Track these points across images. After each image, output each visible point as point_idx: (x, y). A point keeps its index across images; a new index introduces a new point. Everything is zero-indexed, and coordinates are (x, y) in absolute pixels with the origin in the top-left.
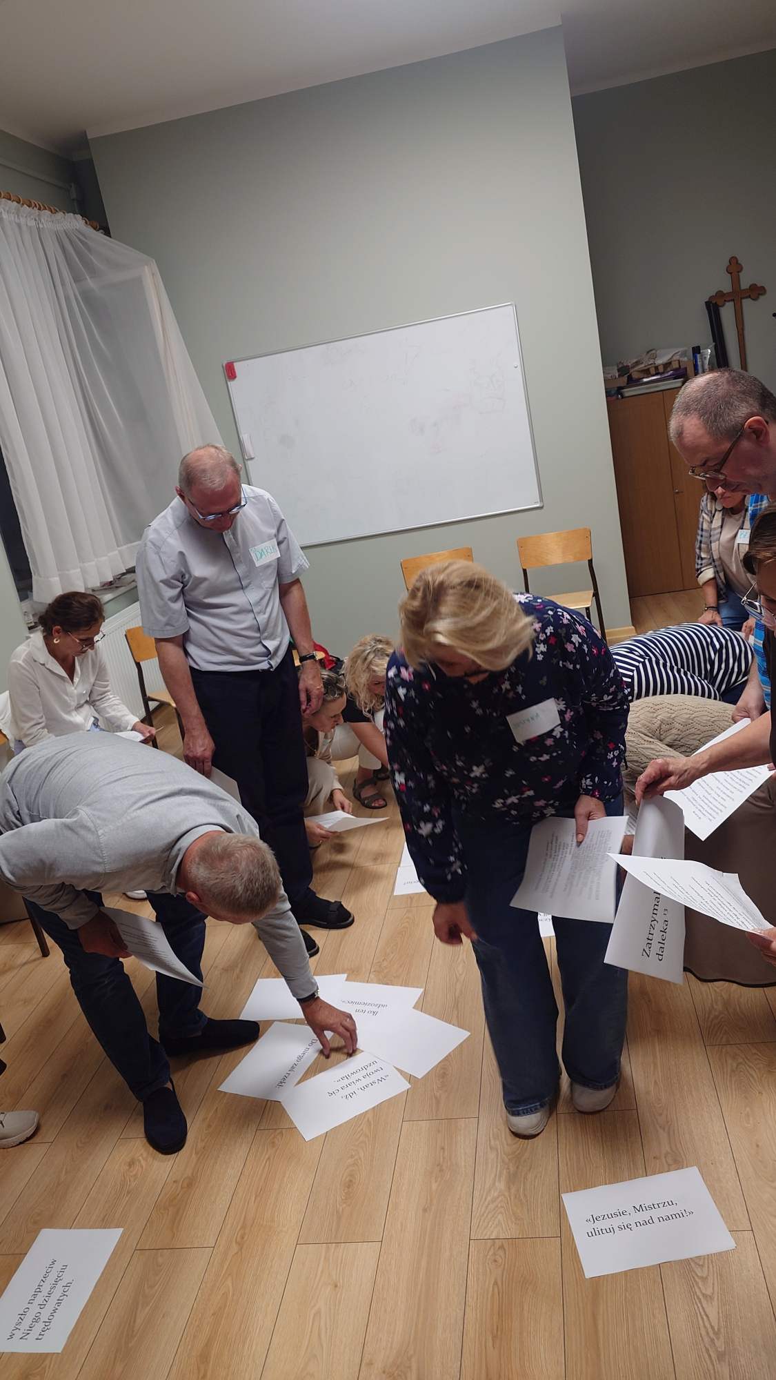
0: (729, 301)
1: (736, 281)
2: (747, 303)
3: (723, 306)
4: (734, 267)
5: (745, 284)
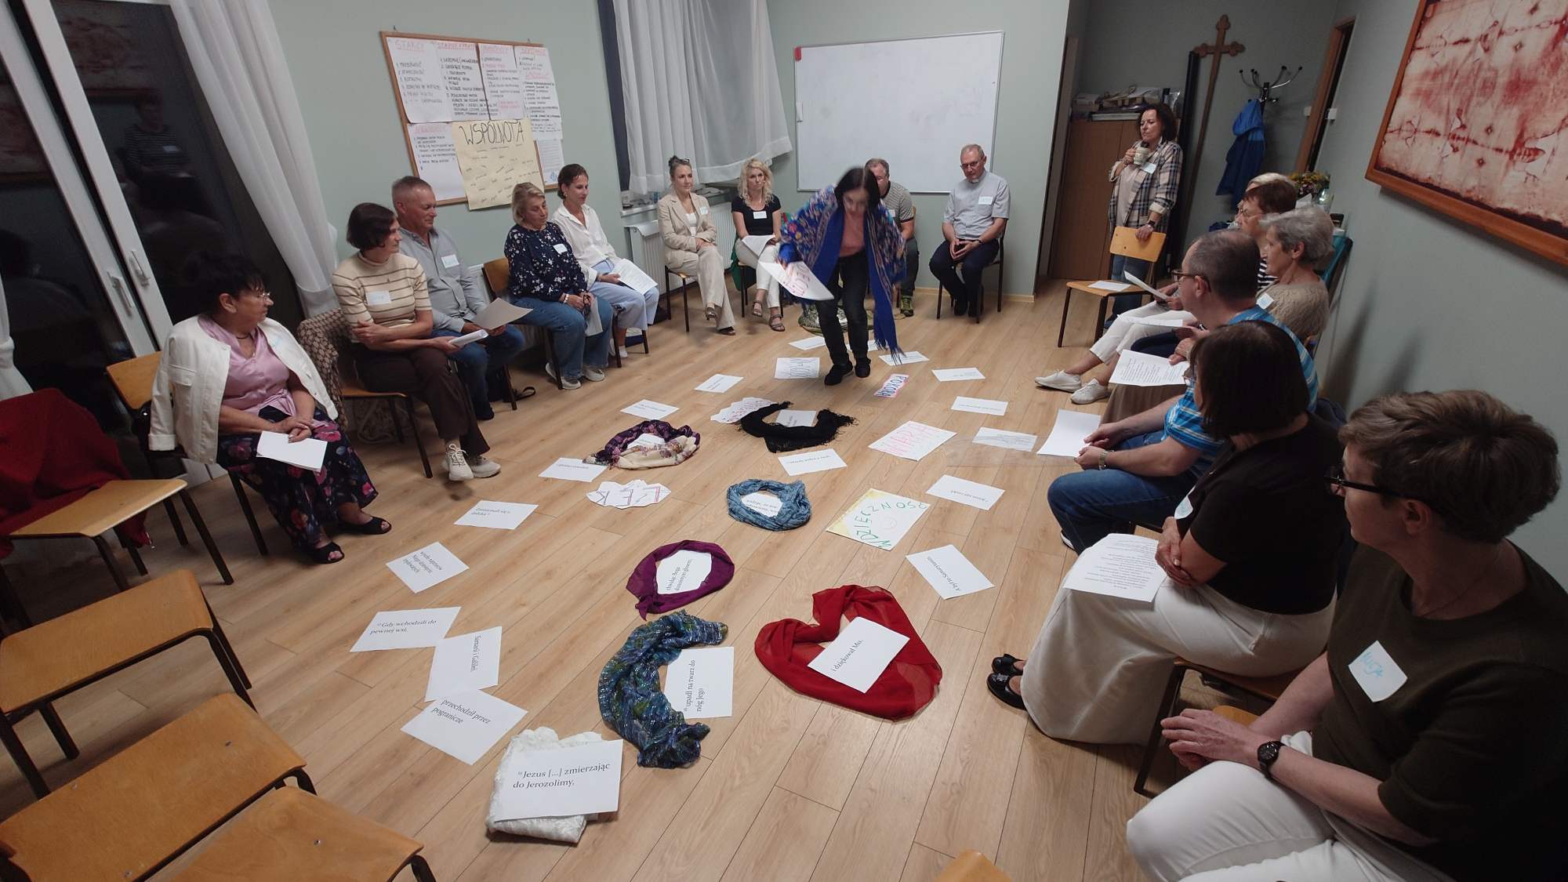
0: (1210, 53)
1: (1221, 38)
2: (1225, 58)
3: (1204, 57)
4: (1224, 25)
5: (1228, 41)
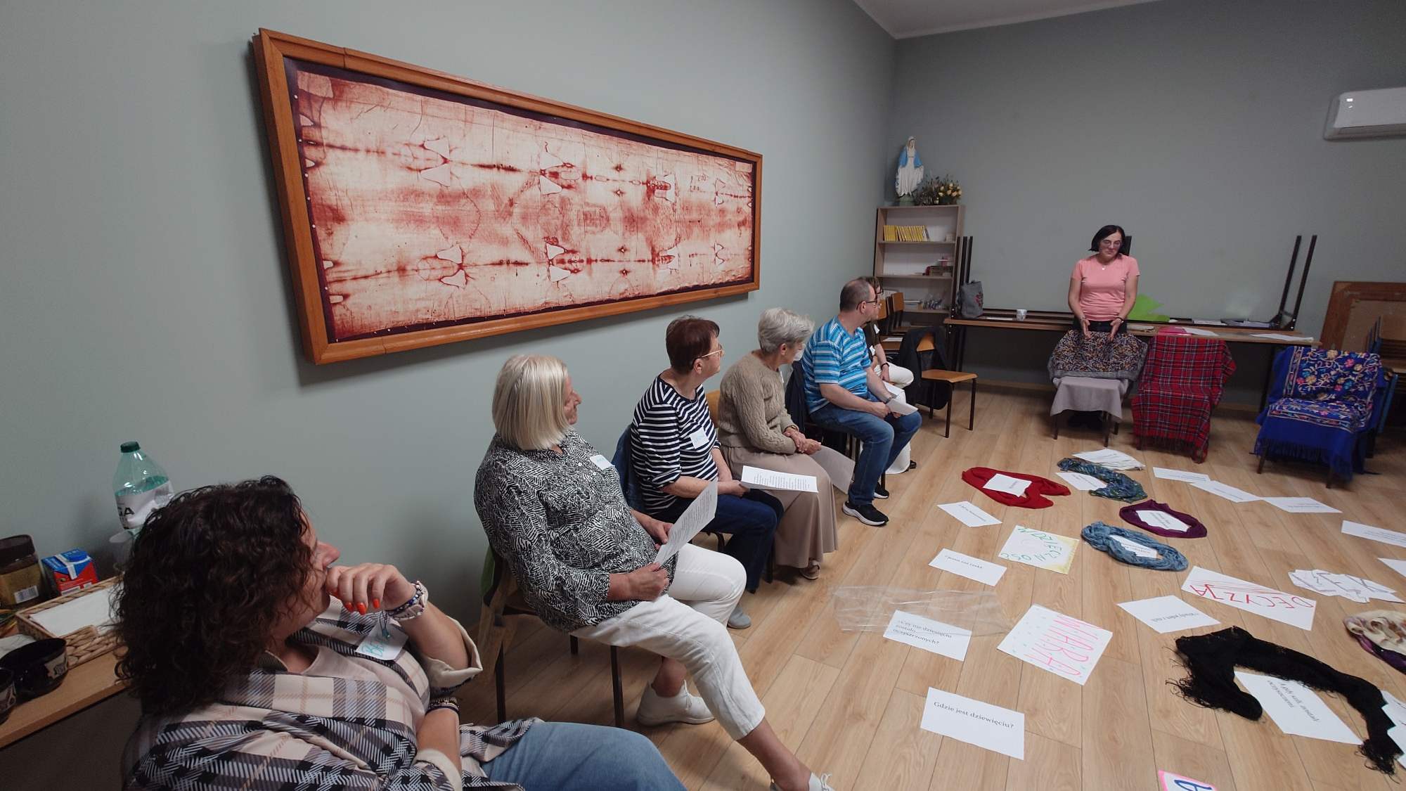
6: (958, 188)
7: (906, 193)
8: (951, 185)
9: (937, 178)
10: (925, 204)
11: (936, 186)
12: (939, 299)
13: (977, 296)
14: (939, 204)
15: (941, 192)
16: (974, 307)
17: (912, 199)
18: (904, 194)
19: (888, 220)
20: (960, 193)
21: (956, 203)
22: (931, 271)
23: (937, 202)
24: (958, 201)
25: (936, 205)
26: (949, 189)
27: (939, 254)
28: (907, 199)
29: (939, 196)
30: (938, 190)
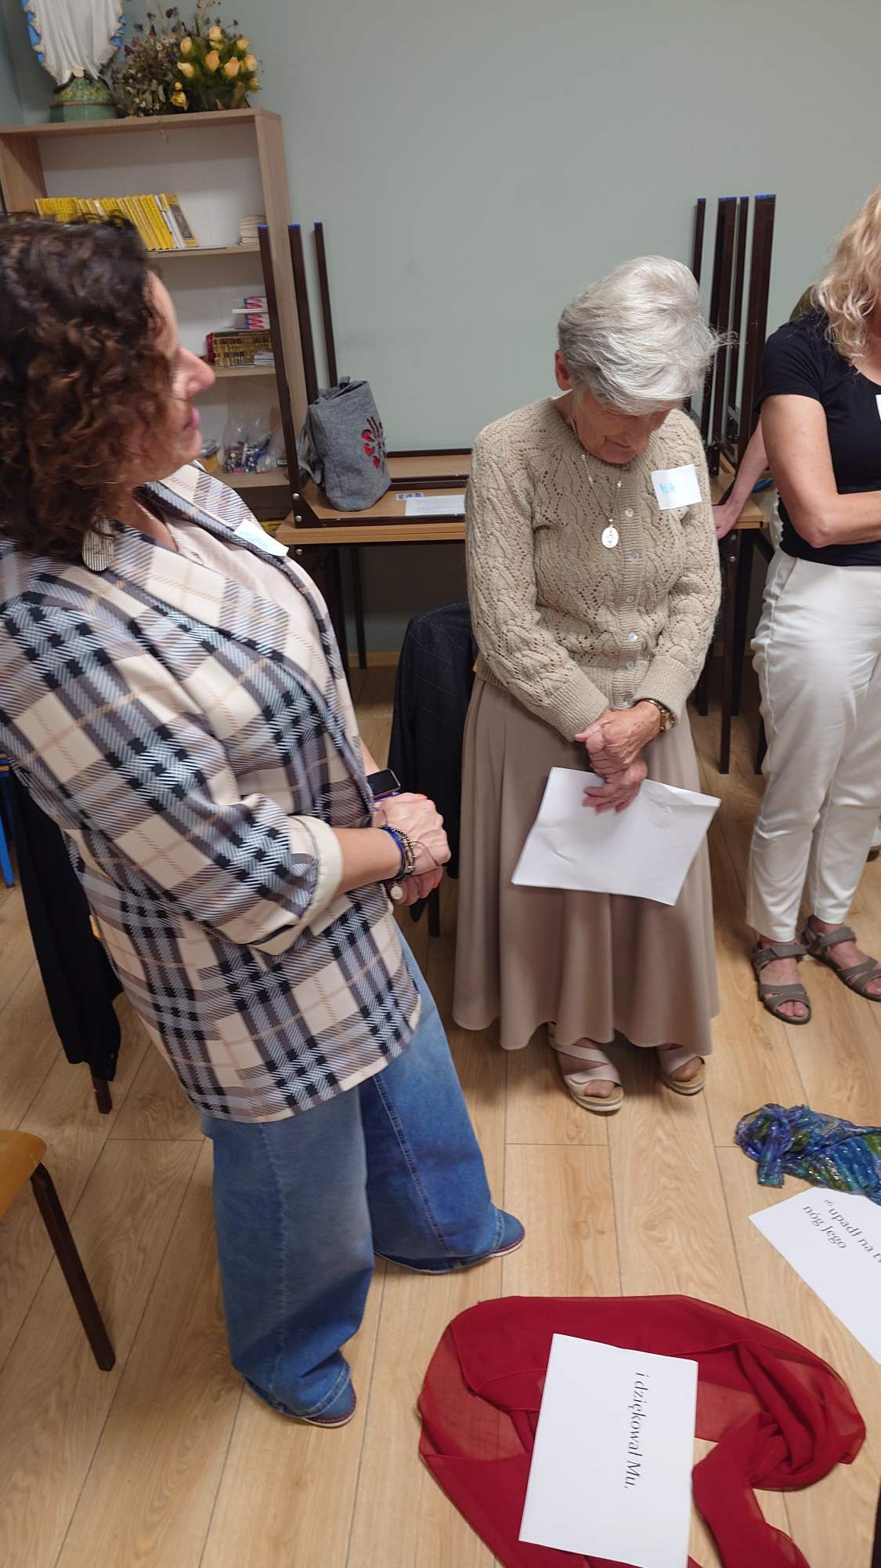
6: (242, 44)
7: (80, 74)
8: (215, 33)
9: (170, 13)
10: (147, 112)
11: (171, 39)
12: (262, 438)
13: (366, 433)
14: (190, 110)
15: (184, 60)
16: (359, 472)
17: (102, 96)
18: (73, 77)
19: (49, 177)
20: (251, 63)
21: (243, 103)
22: (219, 349)
23: (181, 99)
24: (252, 97)
25: (178, 110)
26: (209, 48)
27: (230, 291)
28: (85, 94)
29: (180, 75)
30: (173, 54)
